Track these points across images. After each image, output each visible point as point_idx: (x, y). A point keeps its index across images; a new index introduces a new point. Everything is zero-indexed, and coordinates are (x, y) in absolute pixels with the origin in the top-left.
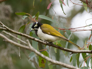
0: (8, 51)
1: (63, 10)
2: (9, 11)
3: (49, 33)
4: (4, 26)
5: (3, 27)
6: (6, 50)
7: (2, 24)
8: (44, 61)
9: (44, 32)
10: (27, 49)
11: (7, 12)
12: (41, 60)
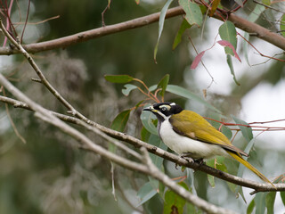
0: (74, 184)
1: (232, 73)
2: (78, 76)
3: (192, 134)
4: (74, 111)
5: (71, 115)
6: (68, 182)
7: (70, 106)
8: (177, 209)
9: (179, 131)
10: (140, 172)
11: (73, 78)
12: (171, 206)
